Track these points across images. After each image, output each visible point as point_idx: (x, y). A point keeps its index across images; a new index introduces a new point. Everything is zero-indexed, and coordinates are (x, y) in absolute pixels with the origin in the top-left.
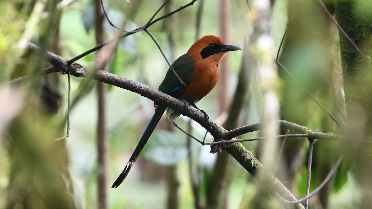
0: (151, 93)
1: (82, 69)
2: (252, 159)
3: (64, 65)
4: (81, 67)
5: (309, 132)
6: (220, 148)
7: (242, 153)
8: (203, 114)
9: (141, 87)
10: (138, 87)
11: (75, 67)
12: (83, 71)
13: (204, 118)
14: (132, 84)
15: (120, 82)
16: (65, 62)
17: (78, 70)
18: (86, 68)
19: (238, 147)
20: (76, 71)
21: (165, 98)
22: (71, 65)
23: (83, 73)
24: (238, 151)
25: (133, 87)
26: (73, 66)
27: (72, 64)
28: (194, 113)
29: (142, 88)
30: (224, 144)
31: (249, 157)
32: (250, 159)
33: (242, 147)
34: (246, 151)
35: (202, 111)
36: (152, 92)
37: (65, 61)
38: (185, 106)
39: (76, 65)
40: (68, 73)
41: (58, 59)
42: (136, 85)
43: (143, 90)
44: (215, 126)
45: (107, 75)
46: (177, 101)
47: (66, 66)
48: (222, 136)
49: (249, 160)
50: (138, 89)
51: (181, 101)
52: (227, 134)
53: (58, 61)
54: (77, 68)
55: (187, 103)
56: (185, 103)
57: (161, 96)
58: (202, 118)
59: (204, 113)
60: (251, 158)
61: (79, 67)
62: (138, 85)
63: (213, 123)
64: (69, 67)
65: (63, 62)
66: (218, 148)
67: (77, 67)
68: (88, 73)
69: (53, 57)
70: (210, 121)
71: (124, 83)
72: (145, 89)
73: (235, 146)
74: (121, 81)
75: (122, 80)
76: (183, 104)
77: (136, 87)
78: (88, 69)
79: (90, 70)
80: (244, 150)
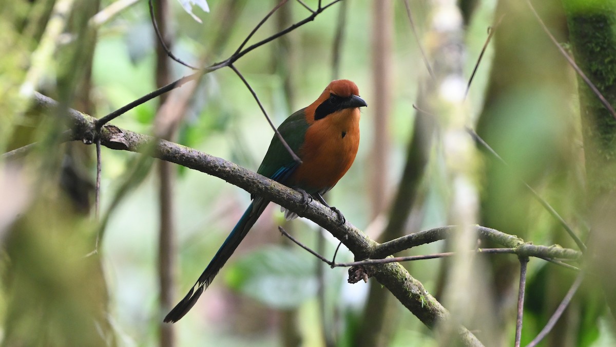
0: (244, 177)
1: (122, 134)
2: (422, 293)
3: (90, 127)
4: (120, 131)
5: (519, 243)
6: (364, 274)
7: (403, 283)
8: (334, 215)
9: (225, 167)
10: (219, 167)
11: (109, 132)
12: (123, 139)
13: (337, 221)
14: (209, 162)
15: (187, 157)
16: (91, 123)
17: (114, 136)
18: (129, 133)
19: (397, 272)
20: (110, 139)
21: (268, 185)
22: (102, 129)
23: (123, 142)
24: (396, 279)
25: (211, 167)
26: (105, 129)
27: (103, 126)
28: (318, 213)
29: (228, 169)
30: (372, 267)
31: (416, 290)
32: (418, 293)
33: (404, 273)
34: (411, 279)
35: (333, 209)
36: (245, 175)
37: (91, 121)
38: (303, 200)
39: (110, 128)
40: (96, 141)
41: (79, 117)
42: (217, 163)
43: (229, 172)
44: (356, 235)
45: (165, 145)
46: (289, 190)
47: (92, 130)
48: (369, 253)
49: (416, 295)
50: (219, 169)
51: (295, 192)
52: (378, 249)
53: (78, 121)
54: (113, 133)
55: (307, 196)
56: (303, 196)
57: (260, 183)
58: (332, 221)
59: (337, 212)
60: (420, 291)
61: (117, 131)
62: (221, 163)
63: (352, 230)
64: (99, 132)
65: (88, 123)
66: (361, 275)
67: (113, 131)
68: (130, 141)
70: (346, 227)
71: (195, 160)
72: (232, 171)
73: (392, 270)
74: (189, 156)
75: (191, 154)
76: (299, 197)
77: (217, 167)
78: (132, 135)
79: (134, 137)
80: (407, 277)
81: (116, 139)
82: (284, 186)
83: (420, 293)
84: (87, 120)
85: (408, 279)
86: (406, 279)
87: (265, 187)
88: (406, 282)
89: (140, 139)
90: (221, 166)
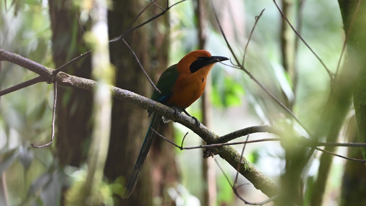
0: (141, 101)
1: (69, 78)
2: (246, 163)
3: (50, 75)
4: (68, 76)
6: (212, 153)
7: (234, 157)
8: (194, 121)
11: (61, 77)
12: (70, 80)
13: (195, 124)
14: (121, 93)
16: (51, 72)
17: (64, 79)
18: (73, 77)
19: (231, 152)
20: (62, 81)
21: (155, 105)
22: (57, 75)
23: (70, 82)
24: (231, 156)
25: (122, 96)
26: (59, 75)
27: (58, 73)
28: (184, 120)
29: (131, 96)
30: (216, 149)
31: (242, 161)
32: (243, 163)
33: (235, 152)
34: (239, 155)
35: (193, 118)
36: (141, 99)
38: (175, 113)
39: (62, 75)
40: (53, 82)
41: (44, 69)
42: (125, 93)
43: (132, 98)
44: (207, 132)
46: (167, 108)
47: (52, 75)
48: (214, 141)
49: (242, 164)
50: (126, 97)
51: (171, 109)
52: (219, 139)
53: (44, 71)
54: (64, 77)
55: (177, 110)
56: (175, 110)
57: (150, 104)
58: (193, 124)
59: (196, 119)
60: (244, 162)
61: (66, 76)
62: (127, 93)
63: (204, 129)
64: (55, 77)
65: (49, 72)
66: (210, 153)
68: (74, 82)
69: (39, 67)
70: (201, 128)
72: (134, 97)
73: (228, 150)
76: (173, 111)
77: (125, 95)
78: (75, 79)
79: (77, 79)
80: (236, 154)
81: (65, 81)
82: (164, 105)
83: (245, 163)
85: (237, 155)
86: (236, 156)
87: (153, 106)
88: (236, 157)
89: (80, 81)
90: (127, 95)
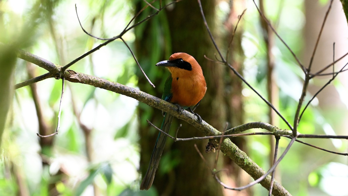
0: (145, 98)
1: (77, 75)
2: (246, 158)
3: (58, 71)
4: (76, 73)
5: (275, 130)
6: (213, 148)
7: (235, 153)
9: (135, 92)
10: (132, 92)
11: (69, 74)
12: (77, 77)
13: (197, 121)
14: (126, 90)
16: (59, 69)
17: (72, 76)
18: (81, 74)
19: (231, 147)
20: (70, 77)
21: (159, 102)
22: (65, 72)
23: (77, 79)
24: (231, 151)
25: (127, 92)
26: (67, 72)
27: (66, 70)
28: (187, 117)
29: (137, 93)
31: (242, 156)
33: (235, 147)
34: (239, 151)
35: (196, 115)
36: (146, 96)
37: (59, 68)
38: (178, 110)
39: (70, 72)
40: (62, 78)
42: (130, 90)
43: (137, 95)
44: (209, 128)
45: (101, 81)
46: (171, 105)
47: (60, 72)
49: (242, 159)
50: (132, 94)
51: (174, 106)
53: (52, 67)
55: (180, 108)
56: (178, 108)
58: (195, 121)
59: (198, 116)
60: (244, 157)
61: (74, 73)
62: (133, 90)
63: (206, 126)
64: (63, 73)
65: (58, 68)
67: (72, 73)
68: (82, 78)
69: (47, 64)
70: (203, 124)
71: (118, 89)
72: (139, 94)
73: (229, 146)
74: (115, 87)
75: (116, 85)
76: (176, 108)
78: (83, 75)
79: (84, 76)
81: (73, 77)
84: (57, 67)
86: (236, 151)
87: (157, 103)
88: (236, 152)
89: (87, 77)
90: (133, 92)
